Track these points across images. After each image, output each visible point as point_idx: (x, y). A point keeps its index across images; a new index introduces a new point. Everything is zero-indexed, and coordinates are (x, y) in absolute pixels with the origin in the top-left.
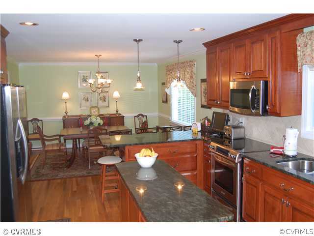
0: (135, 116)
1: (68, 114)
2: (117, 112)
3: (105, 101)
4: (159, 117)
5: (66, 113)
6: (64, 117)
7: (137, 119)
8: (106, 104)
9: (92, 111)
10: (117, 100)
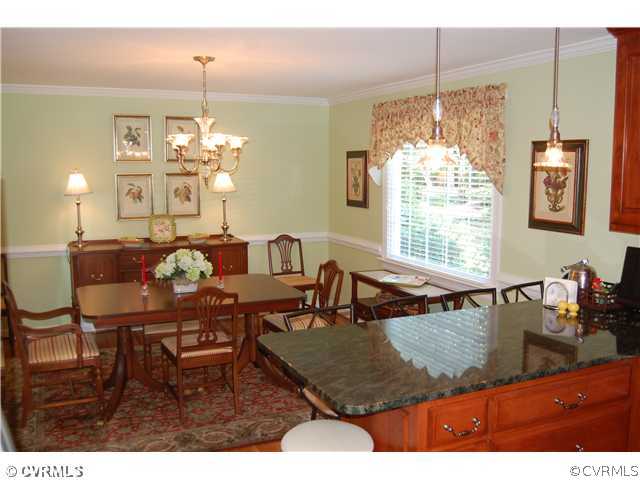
0: (270, 242)
1: (85, 237)
2: (225, 230)
3: (188, 199)
4: (330, 243)
5: (80, 234)
6: (72, 244)
7: (274, 248)
8: (190, 207)
9: (156, 229)
10: (224, 199)
